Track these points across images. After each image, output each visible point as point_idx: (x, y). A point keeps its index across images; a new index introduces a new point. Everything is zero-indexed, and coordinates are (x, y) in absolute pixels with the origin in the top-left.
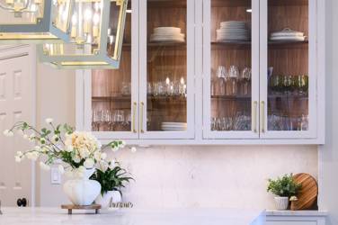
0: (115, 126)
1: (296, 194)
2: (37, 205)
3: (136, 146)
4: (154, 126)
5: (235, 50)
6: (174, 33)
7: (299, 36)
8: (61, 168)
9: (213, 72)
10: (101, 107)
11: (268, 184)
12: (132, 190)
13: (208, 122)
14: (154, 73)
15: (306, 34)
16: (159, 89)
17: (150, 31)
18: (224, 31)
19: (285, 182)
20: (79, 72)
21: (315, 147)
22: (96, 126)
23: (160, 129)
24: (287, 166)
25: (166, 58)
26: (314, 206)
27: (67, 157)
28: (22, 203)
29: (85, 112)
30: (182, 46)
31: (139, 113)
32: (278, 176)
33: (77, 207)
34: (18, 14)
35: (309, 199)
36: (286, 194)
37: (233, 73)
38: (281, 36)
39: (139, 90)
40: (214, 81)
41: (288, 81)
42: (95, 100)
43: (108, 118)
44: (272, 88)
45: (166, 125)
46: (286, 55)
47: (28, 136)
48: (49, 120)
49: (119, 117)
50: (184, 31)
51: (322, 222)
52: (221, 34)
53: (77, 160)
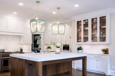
1: (106, 52)
19: (103, 50)
24: (105, 47)
51: (109, 56)
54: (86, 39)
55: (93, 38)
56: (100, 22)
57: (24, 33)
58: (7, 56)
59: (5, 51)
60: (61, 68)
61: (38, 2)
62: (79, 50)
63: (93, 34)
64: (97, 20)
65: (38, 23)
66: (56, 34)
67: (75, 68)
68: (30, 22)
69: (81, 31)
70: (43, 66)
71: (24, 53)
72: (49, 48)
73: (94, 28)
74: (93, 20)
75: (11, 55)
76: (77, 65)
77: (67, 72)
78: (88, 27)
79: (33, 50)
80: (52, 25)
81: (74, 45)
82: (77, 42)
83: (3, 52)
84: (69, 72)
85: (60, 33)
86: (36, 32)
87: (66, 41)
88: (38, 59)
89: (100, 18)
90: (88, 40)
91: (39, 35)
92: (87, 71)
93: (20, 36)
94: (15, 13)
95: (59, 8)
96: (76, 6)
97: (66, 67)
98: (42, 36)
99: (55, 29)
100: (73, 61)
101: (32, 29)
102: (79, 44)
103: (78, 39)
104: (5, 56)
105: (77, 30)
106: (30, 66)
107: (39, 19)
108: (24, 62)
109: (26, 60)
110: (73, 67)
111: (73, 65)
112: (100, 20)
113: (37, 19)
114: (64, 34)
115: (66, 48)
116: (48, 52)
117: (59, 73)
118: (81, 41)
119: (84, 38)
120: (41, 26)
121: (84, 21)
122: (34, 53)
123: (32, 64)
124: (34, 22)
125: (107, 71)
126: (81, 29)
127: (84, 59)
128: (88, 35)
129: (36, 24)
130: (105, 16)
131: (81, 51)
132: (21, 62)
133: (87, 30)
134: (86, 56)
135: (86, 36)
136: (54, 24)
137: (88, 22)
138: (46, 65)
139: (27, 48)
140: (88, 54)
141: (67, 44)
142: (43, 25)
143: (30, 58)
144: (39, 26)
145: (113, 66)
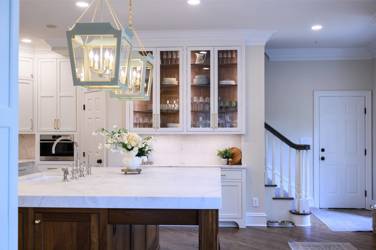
0: (145, 125)
2: (107, 166)
3: (154, 135)
4: (164, 125)
5: (202, 90)
6: (173, 81)
7: (233, 83)
8: (122, 152)
9: (192, 99)
10: (137, 115)
11: (217, 153)
12: (153, 156)
13: (190, 124)
14: (163, 101)
15: (236, 81)
16: (166, 107)
17: (162, 80)
18: (197, 80)
19: (226, 152)
20: (128, 102)
21: (240, 135)
22: (135, 125)
23: (166, 126)
24: (227, 144)
25: (169, 92)
26: (240, 163)
27: (125, 146)
28: (100, 161)
29: (130, 119)
30: (177, 87)
31: (156, 119)
32: (222, 149)
33: (129, 170)
34: (101, 75)
35: (237, 160)
36: (227, 157)
37: (201, 100)
38: (224, 82)
39: (156, 108)
40: (193, 104)
41: (227, 104)
42: (135, 112)
43: (141, 121)
44: (220, 108)
45: (171, 124)
46: (227, 92)
47: (104, 134)
48: (115, 126)
49: (146, 121)
50: (178, 80)
52: (195, 81)
53: (130, 147)
64: (205, 58)
74: (194, 54)
87: (57, 121)
89: (220, 52)
115: (58, 149)
121: (164, 54)
125: (243, 217)
145: (255, 199)
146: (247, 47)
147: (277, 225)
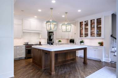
1: (101, 44)
7: (100, 26)
17: (85, 27)
31: (84, 35)
32: (99, 42)
51: (104, 48)
54: (86, 35)
55: (92, 34)
56: (97, 23)
57: (42, 31)
58: (30, 47)
59: (29, 44)
60: (68, 56)
61: (52, 9)
62: (82, 43)
63: (92, 31)
64: (94, 21)
65: (51, 24)
66: (65, 32)
67: (79, 56)
68: (46, 23)
69: (83, 29)
70: (55, 54)
71: (42, 45)
72: (60, 41)
73: (92, 27)
74: (91, 21)
75: (33, 47)
76: (80, 54)
77: (72, 59)
78: (88, 26)
79: (48, 43)
80: (61, 25)
81: (78, 39)
82: (80, 37)
83: (28, 44)
84: (74, 59)
85: (68, 31)
86: (50, 30)
87: (72, 36)
88: (51, 49)
89: (97, 19)
90: (88, 36)
91: (52, 32)
92: (87, 58)
93: (39, 33)
94: (36, 17)
95: (66, 13)
96: (79, 11)
97: (72, 55)
98: (54, 33)
99: (64, 28)
100: (77, 51)
101: (48, 28)
102: (81, 39)
103: (80, 35)
104: (28, 47)
105: (80, 28)
106: (46, 54)
107: (53, 21)
108: (42, 51)
109: (43, 50)
110: (77, 55)
111: (77, 54)
112: (97, 21)
113: (51, 20)
114: (70, 31)
115: (72, 41)
116: (59, 44)
117: (67, 59)
118: (83, 37)
119: (85, 34)
120: (53, 26)
121: (85, 22)
122: (49, 45)
123: (47, 53)
124: (49, 23)
125: (102, 58)
126: (83, 28)
127: (85, 49)
128: (88, 32)
129: (50, 24)
130: (101, 18)
131: (83, 44)
132: (39, 52)
133: (87, 29)
134: (86, 48)
135: (86, 33)
136: (63, 25)
137: (88, 23)
138: (58, 54)
139: (44, 41)
140: (88, 46)
141: (73, 38)
142: (55, 25)
143: (45, 48)
144: (52, 26)
145: (107, 55)
146: (105, 17)
147: (113, 63)
